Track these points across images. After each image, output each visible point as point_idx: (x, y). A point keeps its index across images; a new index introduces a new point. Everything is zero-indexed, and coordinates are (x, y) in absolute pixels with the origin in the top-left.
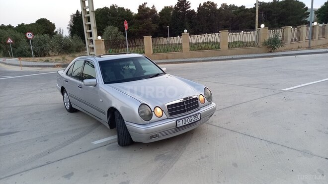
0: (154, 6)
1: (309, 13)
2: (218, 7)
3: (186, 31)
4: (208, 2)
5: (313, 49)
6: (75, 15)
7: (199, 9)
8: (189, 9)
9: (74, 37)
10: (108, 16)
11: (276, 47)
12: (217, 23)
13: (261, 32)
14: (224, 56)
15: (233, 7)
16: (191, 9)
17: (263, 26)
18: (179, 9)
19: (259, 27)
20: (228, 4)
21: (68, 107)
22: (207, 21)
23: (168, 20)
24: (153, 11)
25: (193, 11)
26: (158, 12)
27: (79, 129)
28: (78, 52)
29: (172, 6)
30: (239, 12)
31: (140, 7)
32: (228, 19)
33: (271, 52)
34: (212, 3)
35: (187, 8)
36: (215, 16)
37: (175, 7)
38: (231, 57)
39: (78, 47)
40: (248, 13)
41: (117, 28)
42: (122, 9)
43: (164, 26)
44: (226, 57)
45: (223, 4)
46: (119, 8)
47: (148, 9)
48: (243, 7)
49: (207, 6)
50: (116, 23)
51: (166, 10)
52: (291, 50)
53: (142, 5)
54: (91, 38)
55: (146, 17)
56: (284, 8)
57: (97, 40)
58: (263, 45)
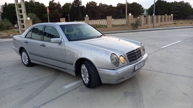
0: (59, 2)
1: (144, 11)
2: (98, 5)
3: (87, 16)
4: (92, 2)
5: (155, 28)
6: (4, 5)
7: (87, 5)
8: (81, 5)
9: (4, 20)
10: (28, 7)
11: (137, 26)
12: (97, 14)
13: (130, 18)
14: (110, 31)
15: (106, 6)
16: (82, 5)
17: (130, 14)
18: (75, 5)
19: (128, 15)
20: (103, 4)
21: (26, 62)
22: (92, 13)
23: (68, 11)
24: (59, 5)
25: (84, 6)
26: (62, 6)
27: (44, 78)
28: (8, 30)
29: (70, 3)
30: (109, 8)
31: (50, 2)
32: (103, 12)
33: (135, 29)
34: (94, 3)
35: (80, 5)
36: (96, 10)
37: (73, 4)
38: (114, 32)
39: (8, 26)
40: (114, 9)
41: (35, 15)
42: (38, 3)
43: (66, 15)
44: (112, 32)
45: (100, 3)
46: (36, 2)
47: (56, 3)
48: (111, 6)
49: (91, 4)
50: (34, 12)
51: (67, 5)
52: (144, 28)
53: (51, 1)
54: (22, 19)
55: (55, 8)
56: (132, 7)
57: (27, 20)
58: (131, 25)
